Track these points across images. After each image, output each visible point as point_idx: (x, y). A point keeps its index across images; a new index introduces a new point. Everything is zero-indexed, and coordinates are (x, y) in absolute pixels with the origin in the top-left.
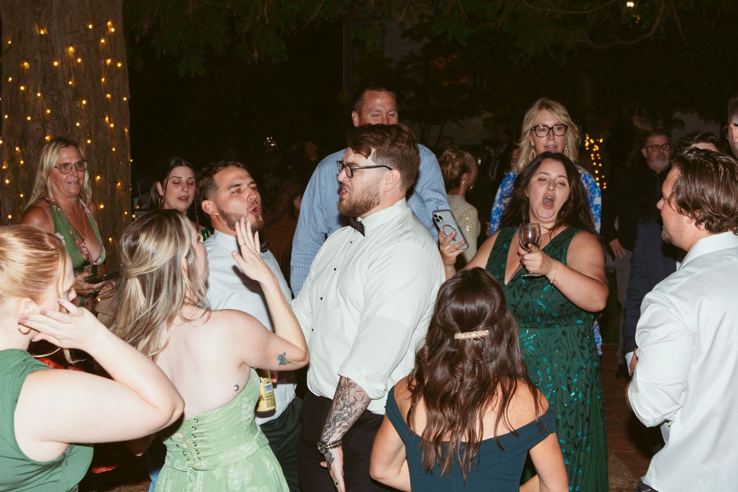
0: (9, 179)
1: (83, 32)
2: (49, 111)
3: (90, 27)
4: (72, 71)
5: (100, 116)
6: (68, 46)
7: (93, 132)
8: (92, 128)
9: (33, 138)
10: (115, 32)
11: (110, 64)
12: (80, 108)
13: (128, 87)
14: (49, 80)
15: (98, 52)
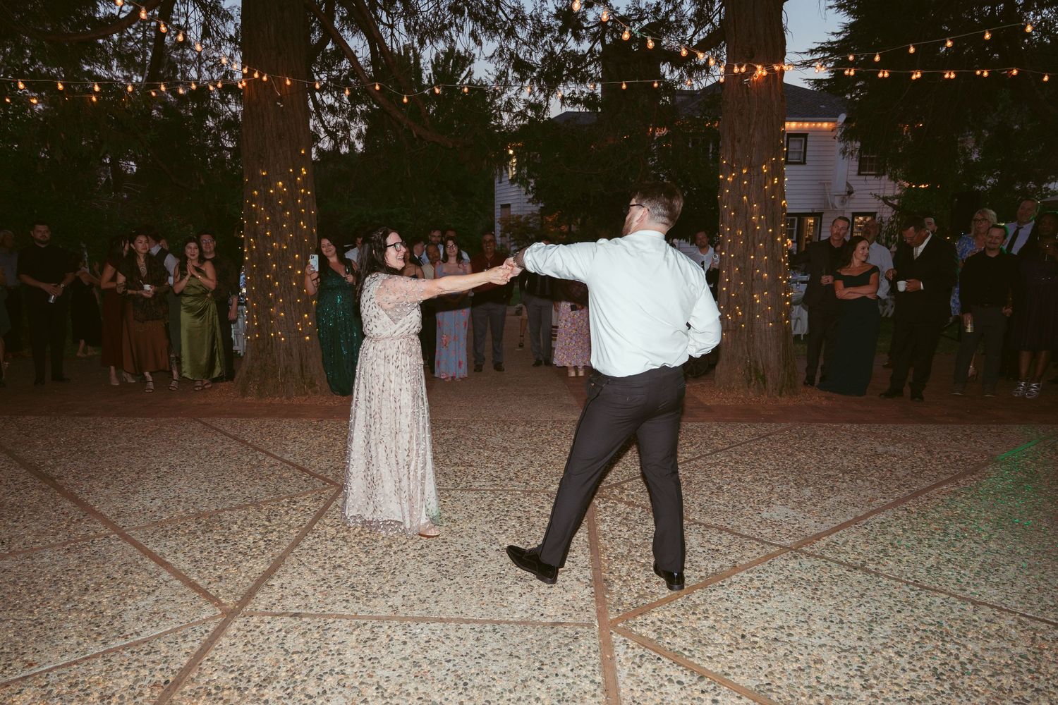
0: (248, 257)
1: (287, 174)
2: (268, 218)
3: (291, 171)
4: (281, 196)
5: (297, 222)
6: (278, 181)
7: (294, 231)
8: (293, 228)
9: (260, 234)
10: (306, 174)
11: (304, 193)
12: (286, 217)
13: (315, 206)
14: (268, 201)
15: (296, 185)
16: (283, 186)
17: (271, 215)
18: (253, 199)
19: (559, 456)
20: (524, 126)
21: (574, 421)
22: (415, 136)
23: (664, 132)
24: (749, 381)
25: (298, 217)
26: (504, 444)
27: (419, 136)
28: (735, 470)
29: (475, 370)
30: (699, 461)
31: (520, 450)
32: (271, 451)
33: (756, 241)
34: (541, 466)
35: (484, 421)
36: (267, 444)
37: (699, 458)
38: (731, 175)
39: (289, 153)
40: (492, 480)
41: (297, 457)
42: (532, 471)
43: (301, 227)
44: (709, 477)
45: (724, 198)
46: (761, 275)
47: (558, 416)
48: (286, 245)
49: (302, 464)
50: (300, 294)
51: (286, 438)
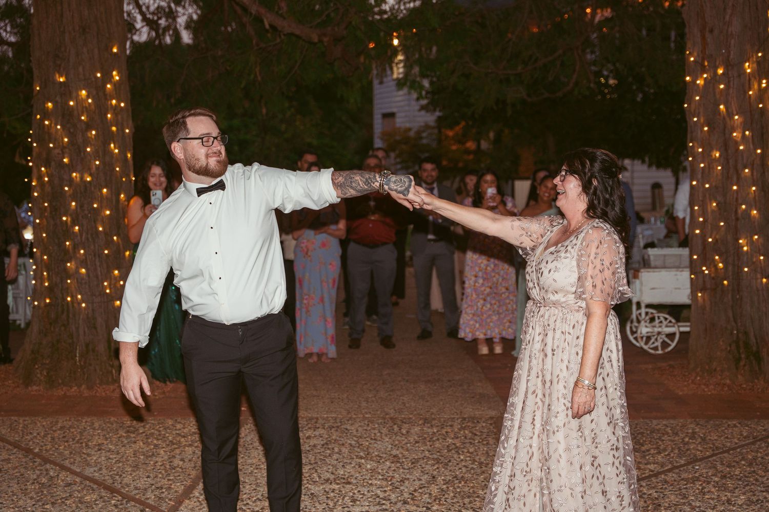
0: (37, 192)
1: (93, 79)
2: (66, 140)
3: (99, 75)
4: (84, 109)
5: (106, 144)
6: (81, 90)
7: (101, 156)
8: (101, 153)
9: (54, 161)
10: (120, 80)
11: (116, 105)
12: (91, 138)
13: (131, 122)
14: (67, 116)
15: (105, 95)
16: (88, 97)
17: (71, 135)
18: (46, 114)
19: (473, 468)
20: (414, 9)
21: (491, 418)
22: (267, 27)
23: (608, 13)
24: (738, 360)
25: (106, 137)
26: (394, 452)
27: (271, 26)
28: (723, 488)
29: (350, 347)
30: (670, 474)
31: (417, 460)
32: (67, 463)
33: (740, 166)
34: (446, 482)
35: (364, 418)
36: (61, 454)
37: (670, 470)
38: (702, 76)
39: (96, 51)
40: (379, 504)
41: (104, 471)
42: (434, 490)
43: (112, 153)
44: (685, 497)
45: (693, 106)
46: (747, 213)
47: (469, 411)
48: (91, 175)
49: (111, 481)
50: (109, 243)
51: (87, 445)
